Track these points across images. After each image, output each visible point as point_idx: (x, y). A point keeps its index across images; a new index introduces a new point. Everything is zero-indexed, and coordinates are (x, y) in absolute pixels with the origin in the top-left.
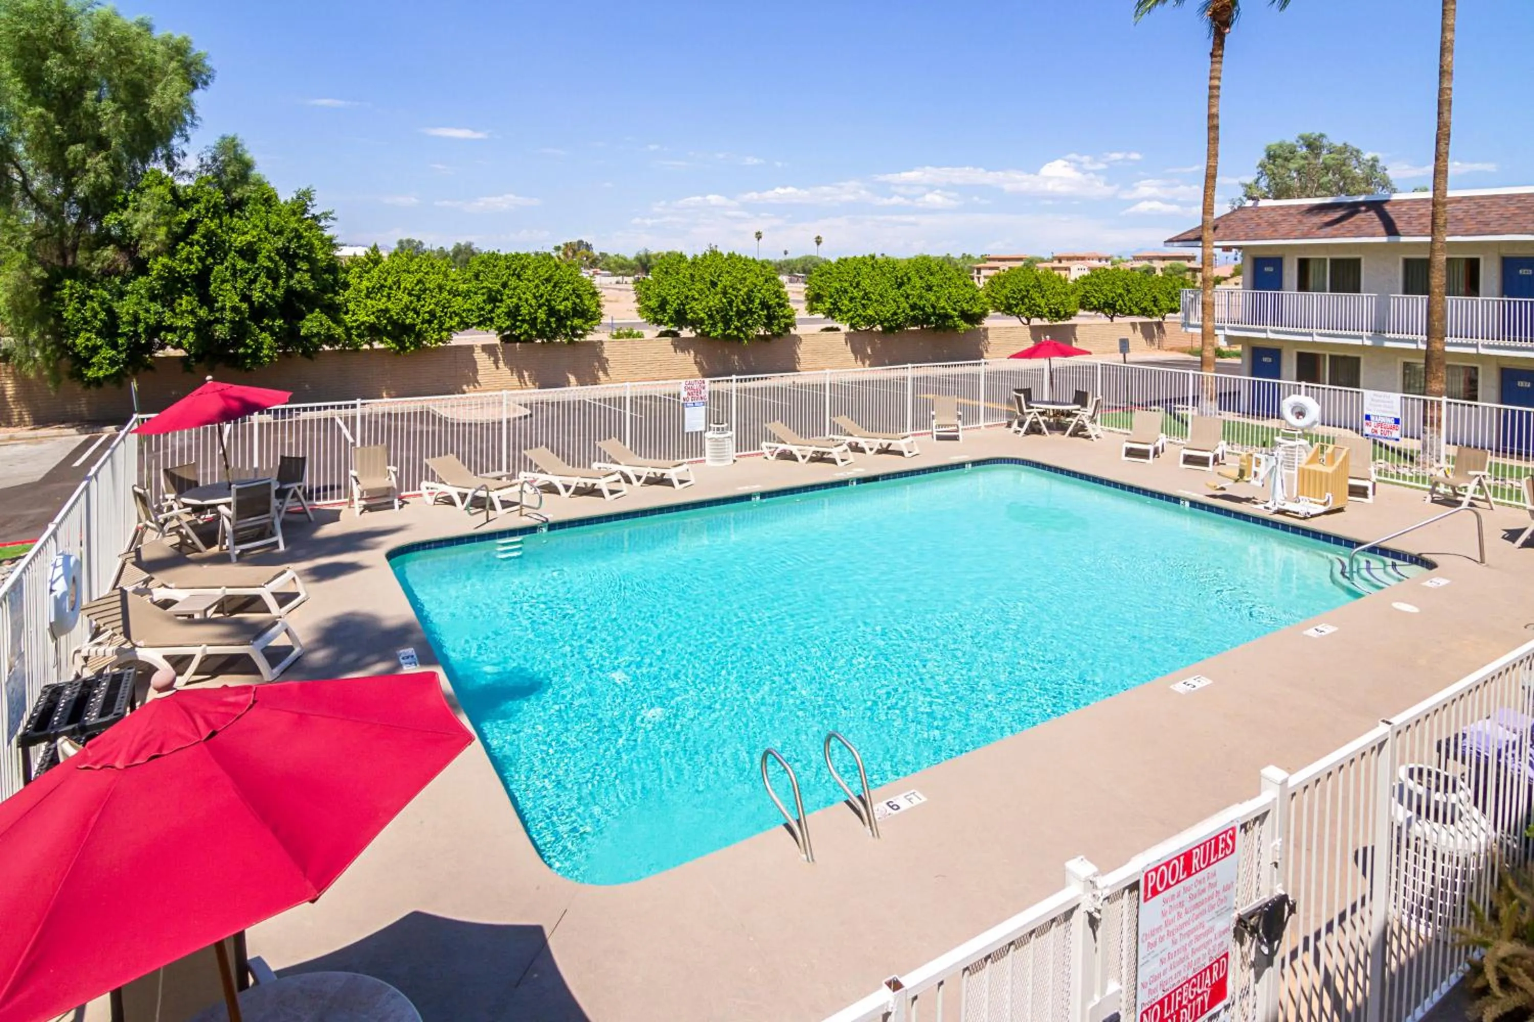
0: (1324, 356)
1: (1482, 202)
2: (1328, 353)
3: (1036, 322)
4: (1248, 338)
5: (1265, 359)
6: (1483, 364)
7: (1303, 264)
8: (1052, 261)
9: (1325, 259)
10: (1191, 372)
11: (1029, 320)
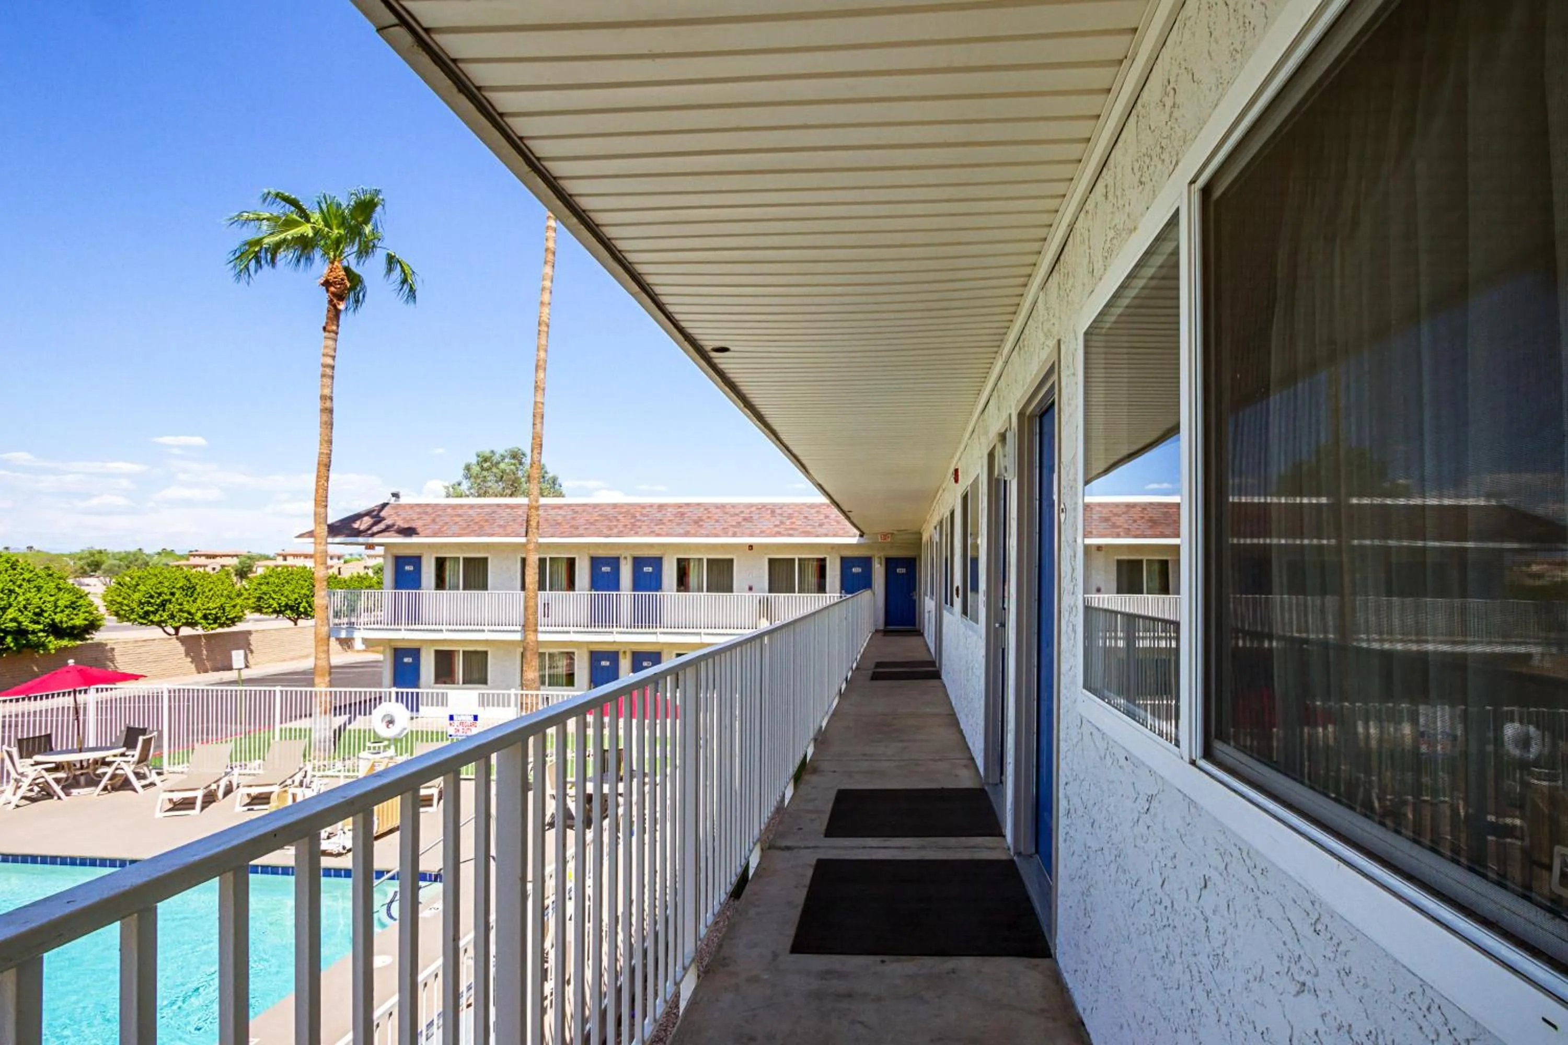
0: (459, 651)
1: (577, 509)
2: (461, 649)
3: (185, 631)
4: (390, 640)
5: (406, 660)
6: (578, 649)
7: (440, 563)
8: (274, 559)
9: (459, 558)
10: (278, 689)
11: (177, 629)
